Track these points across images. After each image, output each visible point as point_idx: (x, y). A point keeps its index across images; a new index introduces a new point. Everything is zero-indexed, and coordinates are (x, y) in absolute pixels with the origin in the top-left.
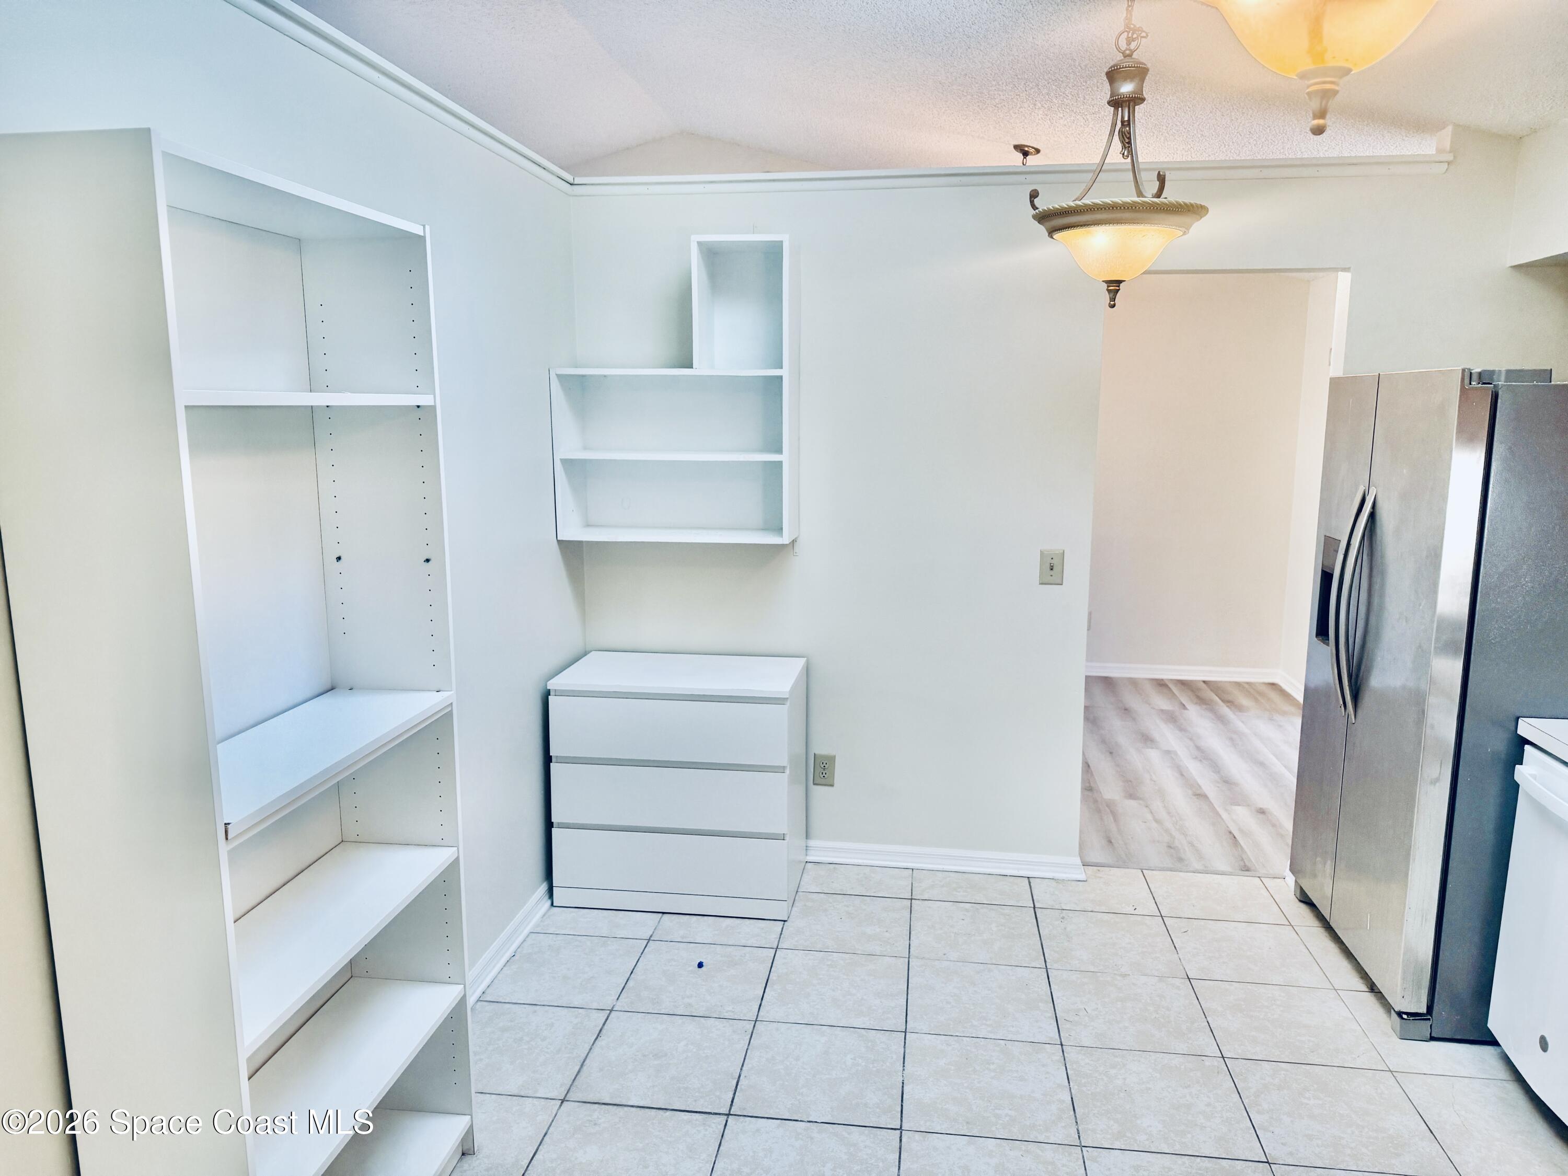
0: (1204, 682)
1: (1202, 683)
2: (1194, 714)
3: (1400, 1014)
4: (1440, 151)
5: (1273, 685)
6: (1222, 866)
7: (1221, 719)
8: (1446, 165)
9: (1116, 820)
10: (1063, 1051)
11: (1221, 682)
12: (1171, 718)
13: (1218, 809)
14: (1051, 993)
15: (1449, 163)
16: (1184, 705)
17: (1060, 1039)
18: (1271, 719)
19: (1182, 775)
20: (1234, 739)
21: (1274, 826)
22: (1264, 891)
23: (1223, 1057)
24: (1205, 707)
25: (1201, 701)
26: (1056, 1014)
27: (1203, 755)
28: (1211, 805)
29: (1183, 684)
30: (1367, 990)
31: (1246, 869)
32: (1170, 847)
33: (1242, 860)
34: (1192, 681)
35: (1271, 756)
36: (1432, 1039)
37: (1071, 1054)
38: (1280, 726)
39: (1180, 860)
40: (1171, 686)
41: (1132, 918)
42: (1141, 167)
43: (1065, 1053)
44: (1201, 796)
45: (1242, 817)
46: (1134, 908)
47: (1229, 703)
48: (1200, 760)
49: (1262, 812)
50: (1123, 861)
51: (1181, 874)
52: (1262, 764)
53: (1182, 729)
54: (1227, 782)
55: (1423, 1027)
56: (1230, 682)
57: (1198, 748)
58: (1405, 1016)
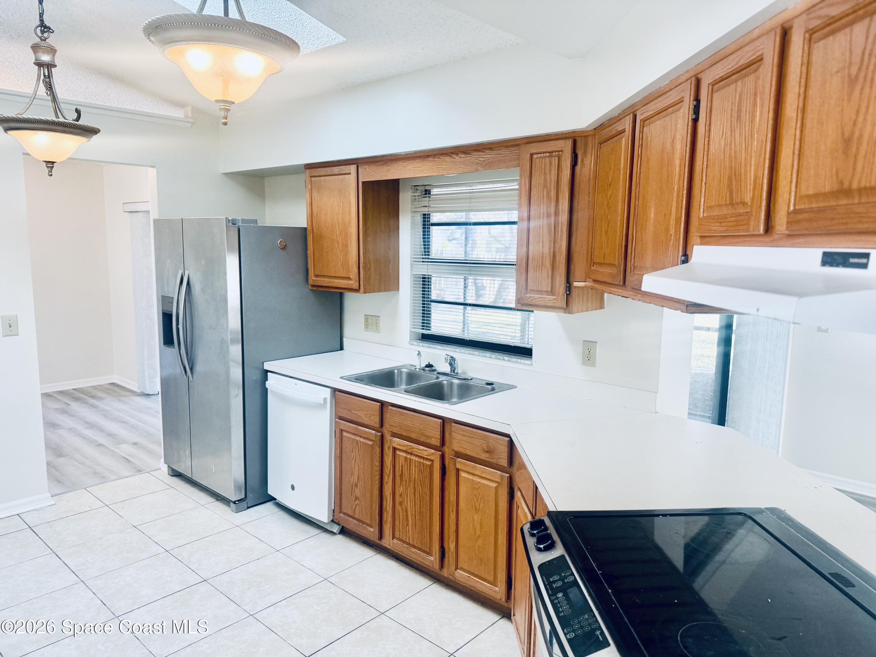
0: (73, 389)
1: (72, 390)
2: (75, 406)
3: (234, 502)
4: (186, 117)
5: (113, 384)
6: (128, 474)
7: (93, 406)
8: (190, 124)
9: (57, 470)
10: (85, 584)
11: (83, 388)
12: (64, 412)
13: (112, 448)
14: (63, 562)
15: (192, 123)
16: (68, 404)
17: (80, 579)
18: (119, 400)
19: (84, 438)
20: (105, 415)
21: (144, 448)
22: (153, 478)
23: (167, 551)
24: (80, 402)
25: (77, 399)
26: (71, 570)
27: (91, 425)
28: (107, 447)
29: (61, 393)
30: (215, 500)
31: (139, 471)
32: (94, 473)
33: (136, 468)
34: (67, 390)
35: (128, 418)
36: (248, 508)
37: (90, 583)
38: (126, 403)
39: (104, 477)
40: (55, 395)
41: (91, 512)
42: (60, 100)
43: (86, 584)
44: (100, 445)
45: (125, 449)
46: (90, 507)
47: (93, 397)
48: (91, 428)
49: (135, 444)
50: (73, 487)
51: (107, 483)
52: (124, 422)
53: (73, 416)
54: (110, 435)
55: (244, 504)
56: (89, 387)
57: (86, 423)
58: (237, 502)
